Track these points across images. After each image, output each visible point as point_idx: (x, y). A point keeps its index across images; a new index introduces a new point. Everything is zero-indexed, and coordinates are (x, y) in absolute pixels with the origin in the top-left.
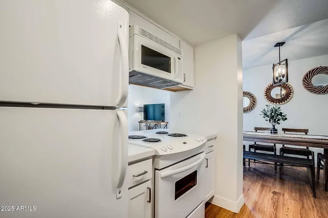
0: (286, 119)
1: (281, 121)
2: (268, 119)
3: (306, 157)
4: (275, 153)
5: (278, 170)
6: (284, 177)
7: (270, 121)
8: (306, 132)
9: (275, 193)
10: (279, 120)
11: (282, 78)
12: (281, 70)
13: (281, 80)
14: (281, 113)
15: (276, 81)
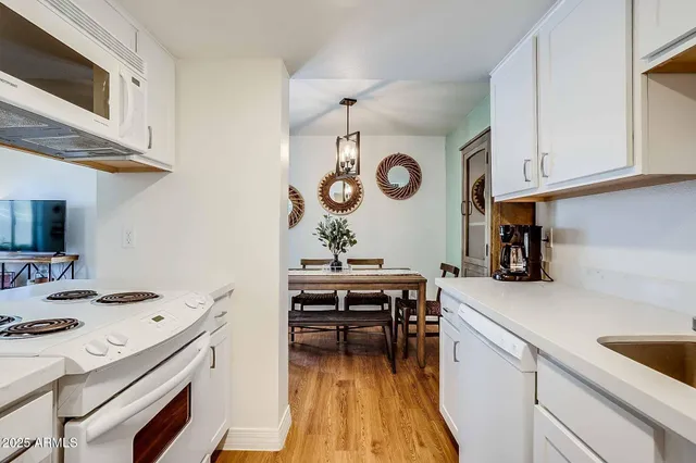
0: (355, 242)
1: (348, 247)
2: (328, 242)
3: (379, 308)
4: (337, 307)
5: (342, 338)
6: (351, 348)
7: (330, 246)
8: (380, 262)
9: (341, 384)
10: (344, 244)
11: (350, 166)
12: (348, 151)
13: (349, 170)
14: (348, 231)
15: (341, 170)
